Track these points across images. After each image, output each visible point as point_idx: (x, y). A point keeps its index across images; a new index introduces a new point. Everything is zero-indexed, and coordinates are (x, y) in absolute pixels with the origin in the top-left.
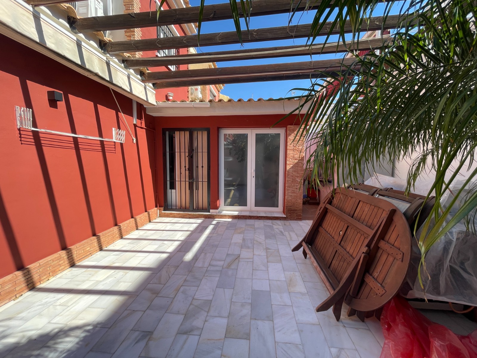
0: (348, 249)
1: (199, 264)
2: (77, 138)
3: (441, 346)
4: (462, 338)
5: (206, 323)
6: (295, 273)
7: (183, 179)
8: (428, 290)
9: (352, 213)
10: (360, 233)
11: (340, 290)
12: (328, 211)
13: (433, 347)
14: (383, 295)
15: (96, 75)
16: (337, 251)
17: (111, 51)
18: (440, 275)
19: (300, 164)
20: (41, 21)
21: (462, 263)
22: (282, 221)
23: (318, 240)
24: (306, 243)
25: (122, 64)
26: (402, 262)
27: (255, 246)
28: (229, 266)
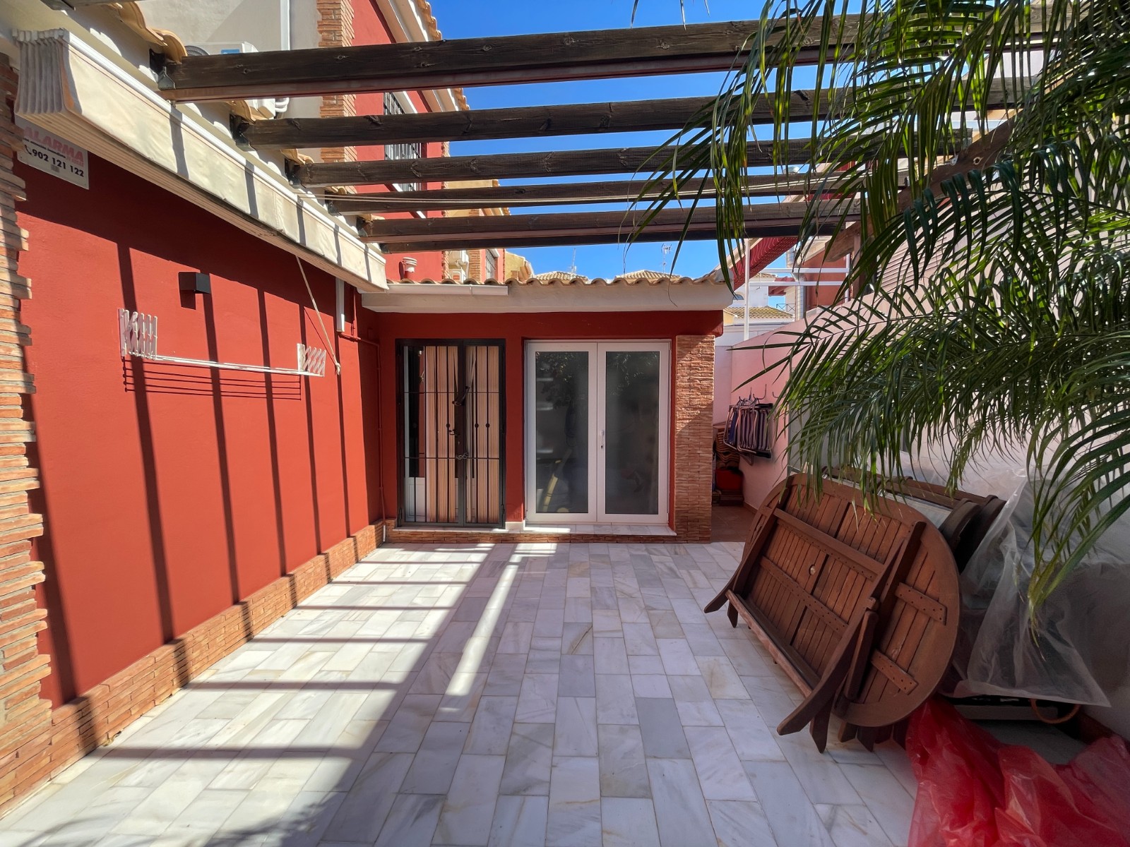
0: (831, 603)
1: (507, 647)
2: (217, 369)
3: (1024, 782)
4: (1059, 768)
5: (555, 771)
6: (717, 658)
7: (443, 454)
8: (993, 676)
9: (835, 528)
10: (854, 570)
11: (824, 686)
12: (780, 523)
13: (1009, 786)
14: (911, 691)
15: (280, 234)
16: (806, 608)
17: (310, 183)
18: (1013, 647)
19: (704, 418)
20: (182, 129)
21: (1051, 624)
22: (669, 546)
23: (760, 586)
24: (735, 593)
25: (325, 206)
26: (945, 624)
27: (620, 603)
28: (574, 648)
